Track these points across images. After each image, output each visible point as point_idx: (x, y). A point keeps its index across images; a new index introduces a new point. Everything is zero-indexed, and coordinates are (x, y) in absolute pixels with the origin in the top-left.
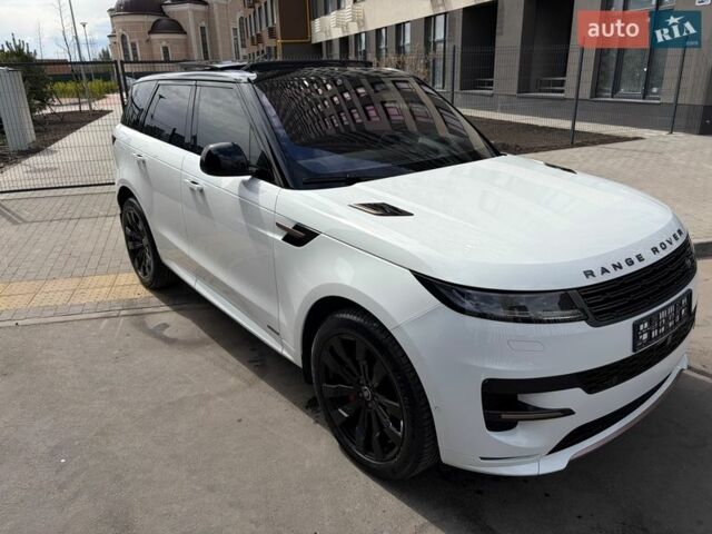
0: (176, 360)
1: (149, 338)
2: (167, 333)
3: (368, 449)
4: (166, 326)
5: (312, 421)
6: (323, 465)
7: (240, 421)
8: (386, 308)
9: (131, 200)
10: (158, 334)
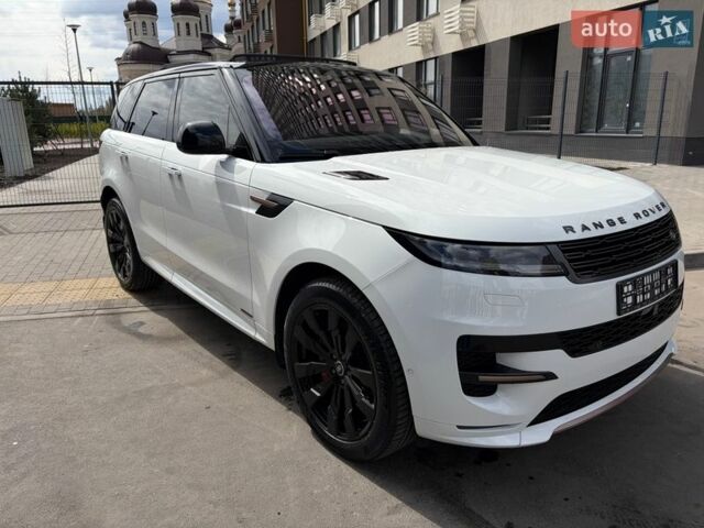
1: (123, 335)
2: (142, 330)
3: (340, 430)
4: (142, 323)
5: (285, 408)
6: (292, 449)
7: (208, 408)
8: (358, 267)
9: (114, 200)
10: (135, 333)
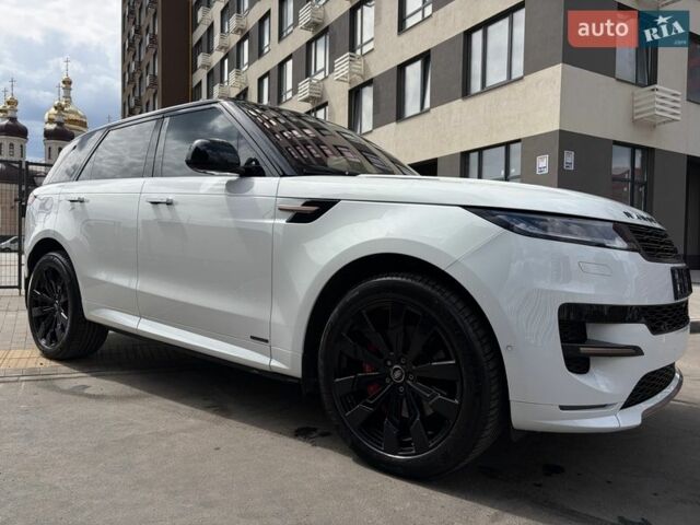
0: (111, 410)
2: (86, 391)
4: (85, 387)
5: (310, 445)
7: (218, 449)
8: (442, 249)
10: (79, 392)
